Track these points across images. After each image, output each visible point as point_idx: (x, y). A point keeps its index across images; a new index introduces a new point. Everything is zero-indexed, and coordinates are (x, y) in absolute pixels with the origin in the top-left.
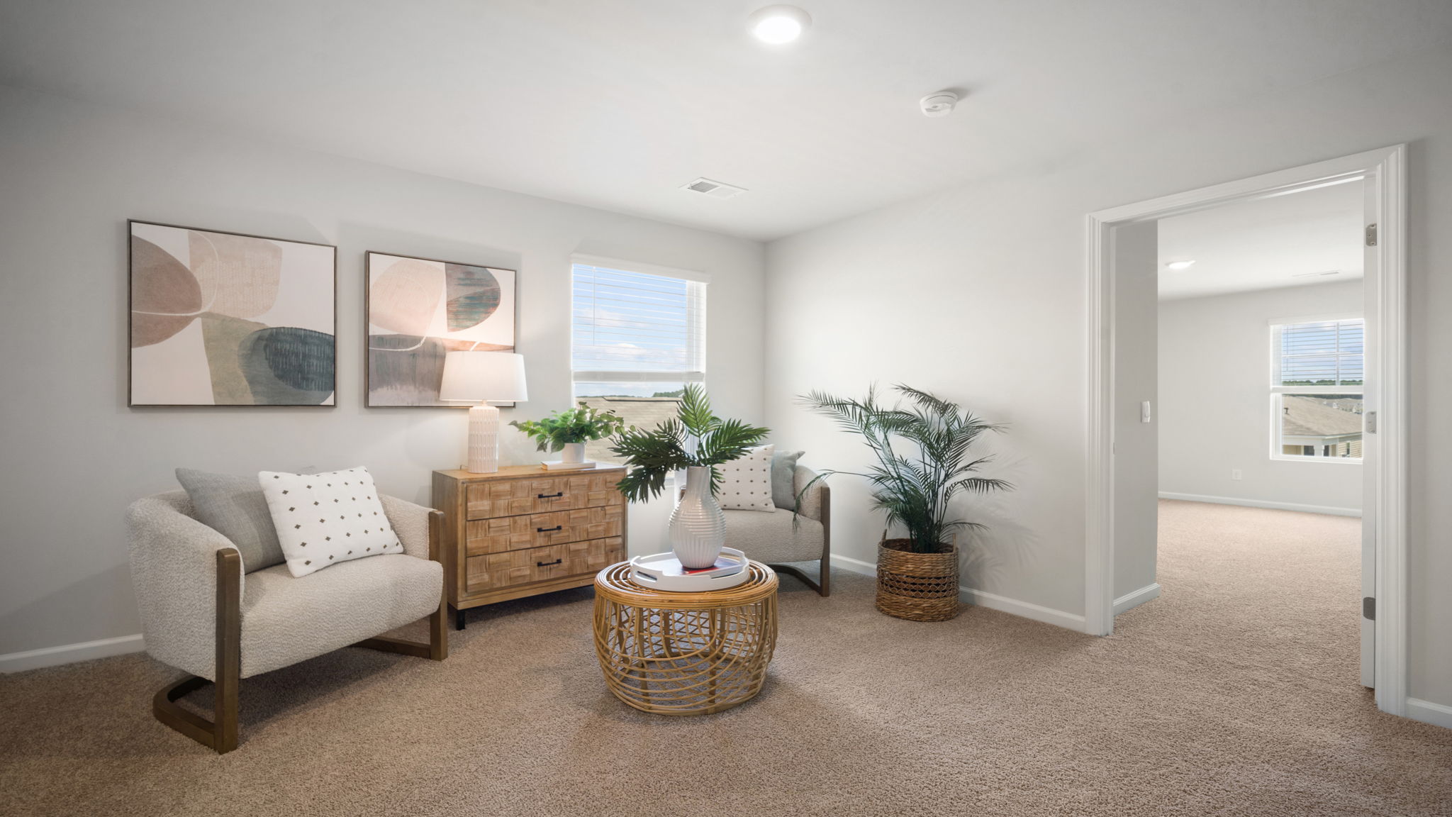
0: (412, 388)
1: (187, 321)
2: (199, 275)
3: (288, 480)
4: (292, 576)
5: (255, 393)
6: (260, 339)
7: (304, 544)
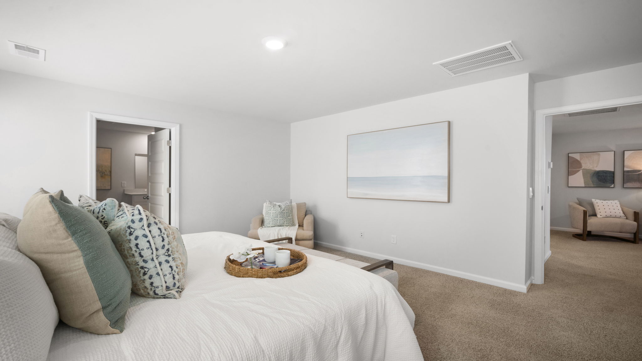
0: (638, 183)
1: (579, 171)
2: (581, 162)
3: (598, 201)
4: (597, 217)
5: (593, 184)
6: (595, 173)
7: (600, 212)
